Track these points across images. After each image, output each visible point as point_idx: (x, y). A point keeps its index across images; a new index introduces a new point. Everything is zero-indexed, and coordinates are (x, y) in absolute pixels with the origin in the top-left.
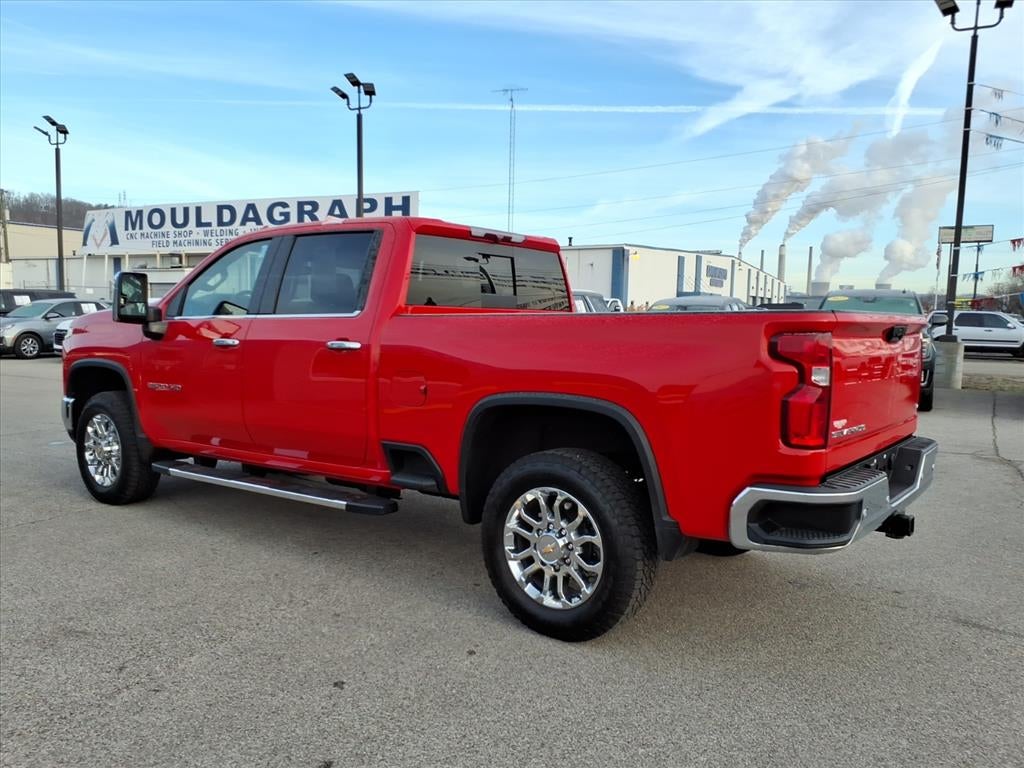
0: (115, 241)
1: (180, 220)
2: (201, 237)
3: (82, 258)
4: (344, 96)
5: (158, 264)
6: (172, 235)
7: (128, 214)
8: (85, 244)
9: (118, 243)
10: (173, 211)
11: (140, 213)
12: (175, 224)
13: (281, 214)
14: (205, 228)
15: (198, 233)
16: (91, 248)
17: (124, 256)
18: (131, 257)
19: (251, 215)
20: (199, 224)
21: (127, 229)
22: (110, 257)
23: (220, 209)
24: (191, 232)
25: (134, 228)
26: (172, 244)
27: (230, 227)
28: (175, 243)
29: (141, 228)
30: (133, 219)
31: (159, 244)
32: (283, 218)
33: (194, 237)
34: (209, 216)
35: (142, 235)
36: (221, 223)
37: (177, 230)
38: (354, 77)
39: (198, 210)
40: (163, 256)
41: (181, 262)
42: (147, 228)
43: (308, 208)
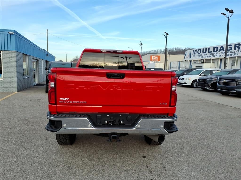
0: (190, 57)
1: (204, 51)
2: (209, 55)
3: (184, 61)
4: (225, 15)
5: (199, 62)
6: (202, 55)
7: (194, 51)
8: (184, 58)
9: (191, 58)
10: (203, 49)
11: (196, 50)
12: (203, 52)
13: (230, 48)
14: (210, 53)
15: (208, 54)
16: (186, 59)
17: (192, 60)
18: (193, 60)
19: (222, 49)
20: (209, 52)
21: (193, 54)
22: (189, 61)
23: (214, 48)
24: (207, 54)
25: (194, 54)
26: (202, 57)
27: (216, 52)
28: (203, 57)
29: (196, 54)
30: (195, 52)
31: (199, 57)
32: (230, 49)
33: (207, 55)
34: (211, 50)
35: (196, 55)
36: (214, 51)
37: (204, 54)
38: (228, 9)
39: (209, 48)
40: (200, 60)
41: (204, 61)
42: (197, 54)
43: (237, 45)
